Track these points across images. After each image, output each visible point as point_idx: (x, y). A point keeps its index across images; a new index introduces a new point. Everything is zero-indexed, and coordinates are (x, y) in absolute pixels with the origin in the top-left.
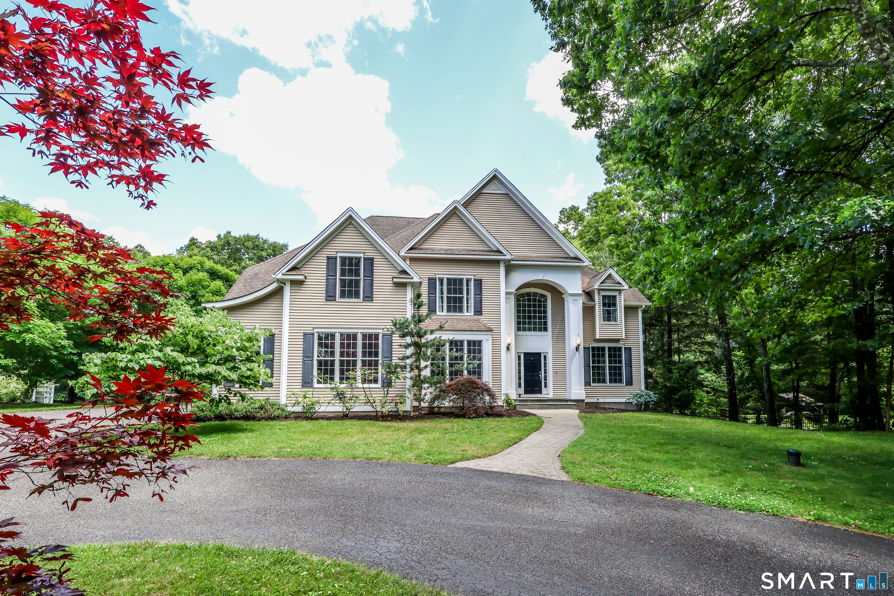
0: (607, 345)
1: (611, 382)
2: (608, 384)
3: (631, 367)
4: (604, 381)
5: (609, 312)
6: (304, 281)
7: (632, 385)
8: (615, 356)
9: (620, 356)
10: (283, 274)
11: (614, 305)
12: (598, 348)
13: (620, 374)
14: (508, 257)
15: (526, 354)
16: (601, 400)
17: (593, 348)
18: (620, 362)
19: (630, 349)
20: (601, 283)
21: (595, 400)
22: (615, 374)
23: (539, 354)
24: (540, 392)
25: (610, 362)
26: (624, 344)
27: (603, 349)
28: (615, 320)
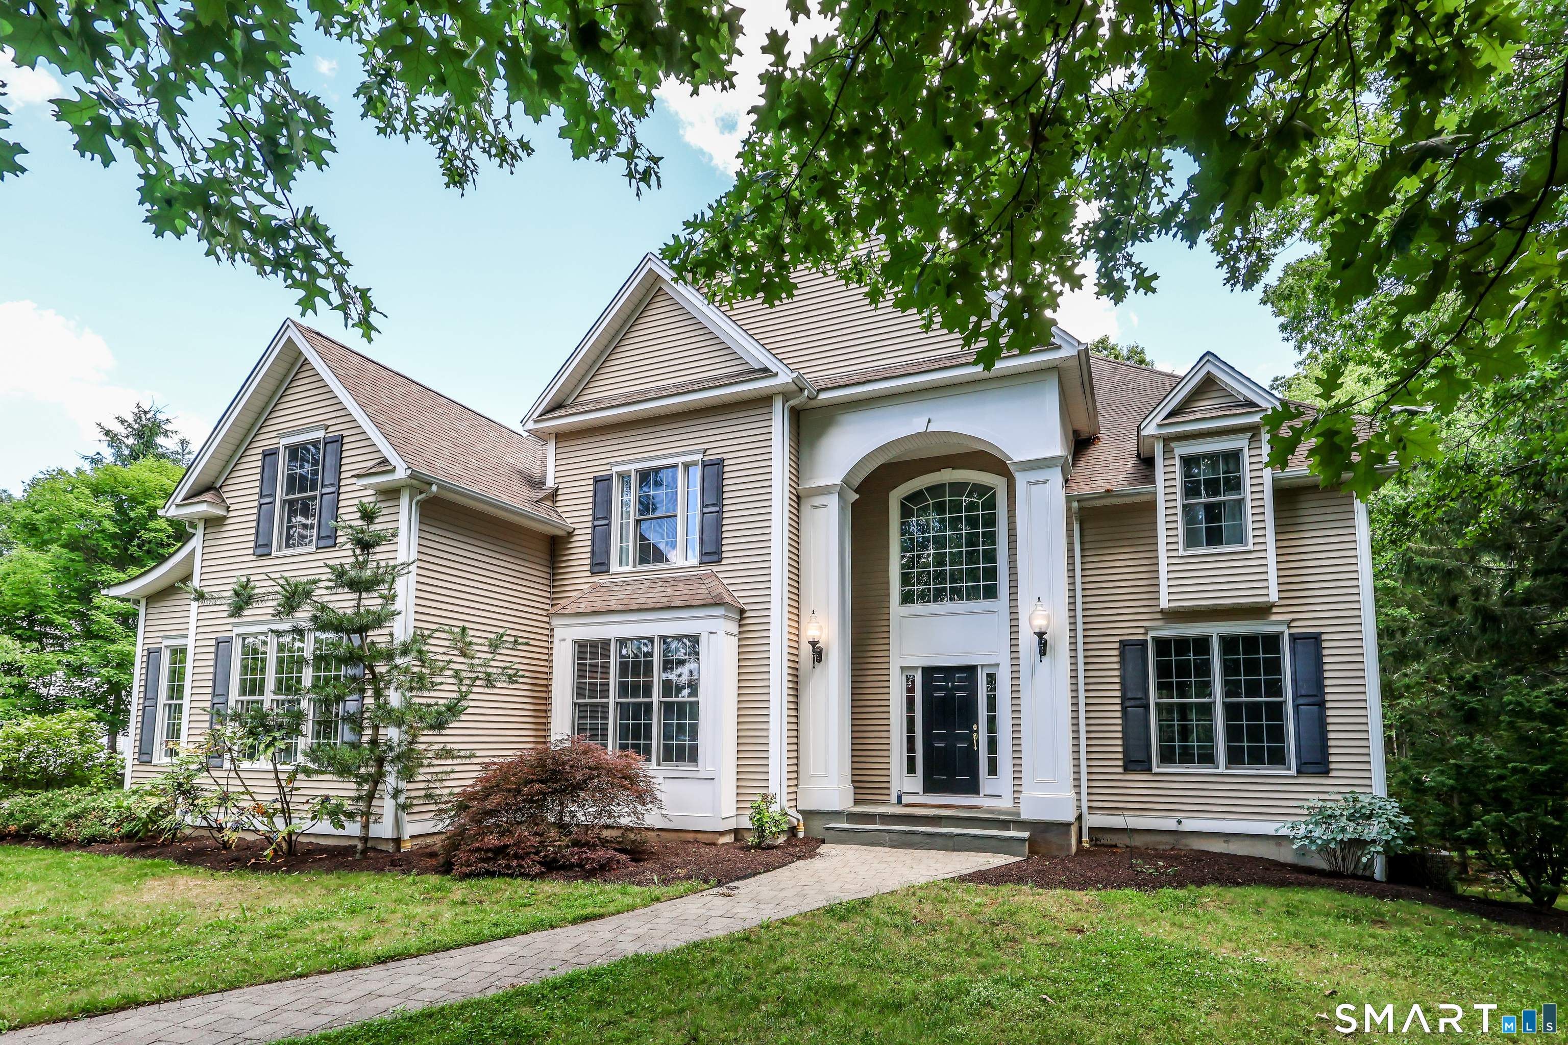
0: (1214, 630)
1: (1234, 757)
2: (1222, 769)
3: (1321, 704)
4: (1208, 758)
5: (1212, 512)
6: (225, 518)
7: (1325, 772)
8: (1252, 667)
9: (1275, 666)
10: (178, 506)
11: (1235, 485)
12: (1182, 644)
13: (1278, 733)
14: (784, 378)
15: (928, 672)
16: (1190, 825)
17: (1162, 645)
18: (1275, 688)
19: (1316, 639)
20: (1171, 415)
21: (1170, 824)
22: (1256, 733)
23: (971, 670)
24: (973, 788)
25: (1231, 689)
26: (1289, 624)
27: (1202, 644)
28: (1239, 539)
